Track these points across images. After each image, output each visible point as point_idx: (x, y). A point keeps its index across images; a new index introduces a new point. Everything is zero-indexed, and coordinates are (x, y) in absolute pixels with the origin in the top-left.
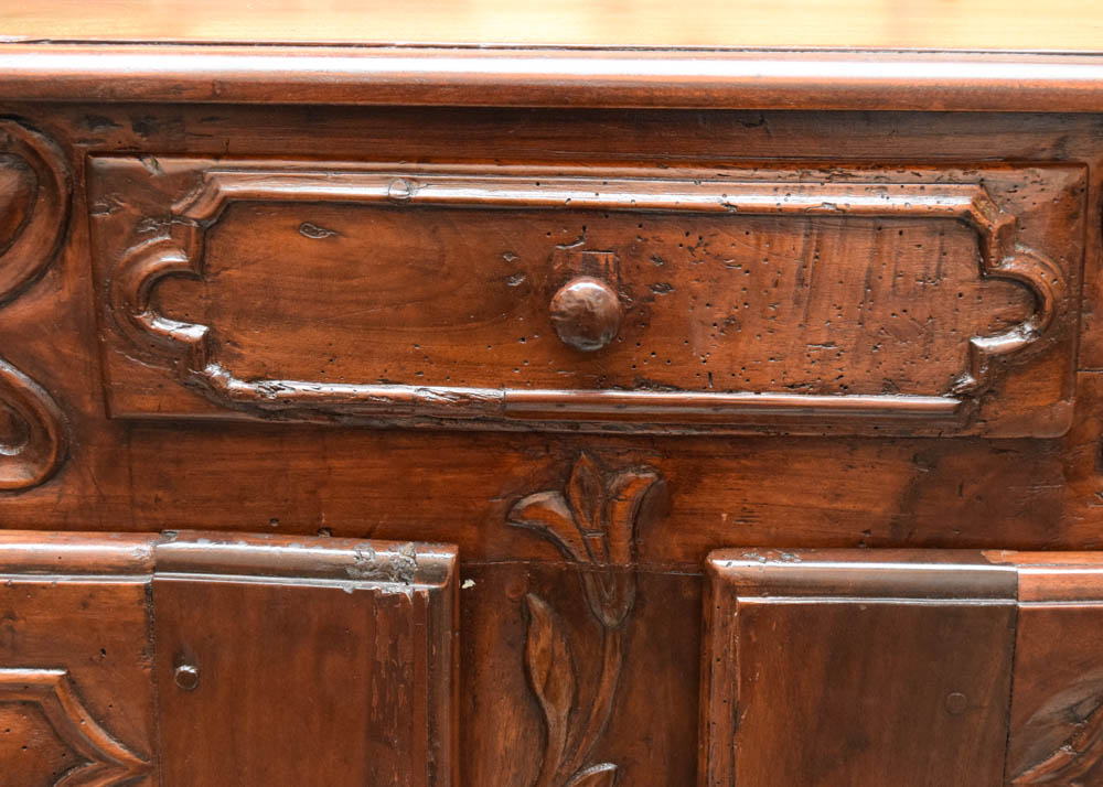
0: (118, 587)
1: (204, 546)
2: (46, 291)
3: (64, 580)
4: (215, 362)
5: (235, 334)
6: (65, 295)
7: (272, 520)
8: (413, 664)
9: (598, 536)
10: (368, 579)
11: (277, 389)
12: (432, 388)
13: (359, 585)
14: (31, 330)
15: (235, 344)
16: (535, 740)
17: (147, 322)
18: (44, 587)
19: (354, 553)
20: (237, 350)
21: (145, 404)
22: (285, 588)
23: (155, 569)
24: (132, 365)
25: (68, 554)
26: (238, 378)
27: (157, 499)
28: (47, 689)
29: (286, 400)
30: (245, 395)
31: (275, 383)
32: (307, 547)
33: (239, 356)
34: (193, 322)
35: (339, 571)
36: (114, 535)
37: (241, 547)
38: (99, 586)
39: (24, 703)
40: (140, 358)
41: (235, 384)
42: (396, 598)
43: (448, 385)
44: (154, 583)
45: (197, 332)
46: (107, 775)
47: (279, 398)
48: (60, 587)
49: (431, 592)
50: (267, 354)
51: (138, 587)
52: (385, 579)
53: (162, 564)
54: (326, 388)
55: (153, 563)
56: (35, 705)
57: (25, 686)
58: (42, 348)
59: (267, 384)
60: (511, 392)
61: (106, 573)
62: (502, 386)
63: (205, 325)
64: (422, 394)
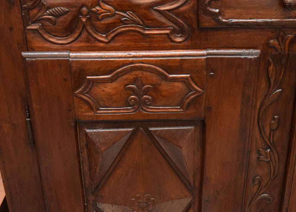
0: (201, 59)
1: (215, 51)
2: (188, 5)
3: (191, 58)
4: (220, 16)
5: (224, 11)
6: (191, 5)
7: (225, 46)
8: (253, 71)
9: (283, 47)
10: (245, 55)
11: (231, 21)
12: (259, 20)
13: (244, 57)
14: (185, 12)
15: (224, 13)
16: (268, 86)
17: (209, 9)
18: (188, 59)
19: (242, 51)
20: (224, 14)
21: (207, 25)
22: (231, 58)
23: (207, 55)
24: (205, 17)
25: (191, 53)
26: (224, 19)
27: (205, 43)
28: (187, 78)
29: (233, 23)
30: (226, 22)
31: (231, 20)
32: (234, 50)
33: (225, 15)
34: (216, 9)
35: (240, 54)
36: (198, 50)
37: (222, 51)
38: (198, 59)
39: (182, 81)
40: (207, 16)
41: (224, 20)
42: (251, 59)
43: (262, 19)
44: (207, 58)
45: (217, 11)
46: (196, 94)
47: (232, 22)
48: (191, 59)
49: (257, 57)
50: (230, 14)
51: (205, 59)
52: (248, 55)
53: (208, 54)
54: (240, 20)
55: (206, 54)
56: (185, 81)
57: (183, 78)
58: (186, 15)
59: (229, 20)
60: (273, 20)
61: (198, 56)
62: (271, 19)
63: (218, 9)
64: (257, 21)
